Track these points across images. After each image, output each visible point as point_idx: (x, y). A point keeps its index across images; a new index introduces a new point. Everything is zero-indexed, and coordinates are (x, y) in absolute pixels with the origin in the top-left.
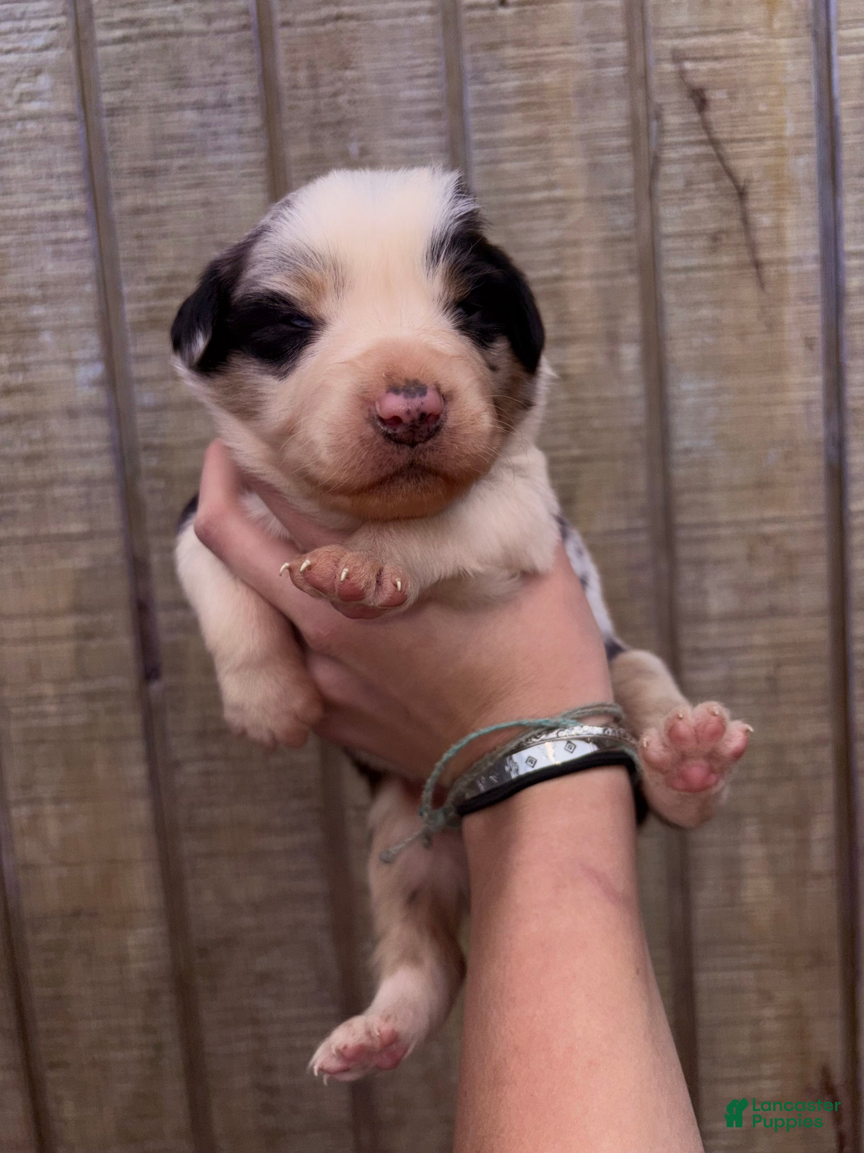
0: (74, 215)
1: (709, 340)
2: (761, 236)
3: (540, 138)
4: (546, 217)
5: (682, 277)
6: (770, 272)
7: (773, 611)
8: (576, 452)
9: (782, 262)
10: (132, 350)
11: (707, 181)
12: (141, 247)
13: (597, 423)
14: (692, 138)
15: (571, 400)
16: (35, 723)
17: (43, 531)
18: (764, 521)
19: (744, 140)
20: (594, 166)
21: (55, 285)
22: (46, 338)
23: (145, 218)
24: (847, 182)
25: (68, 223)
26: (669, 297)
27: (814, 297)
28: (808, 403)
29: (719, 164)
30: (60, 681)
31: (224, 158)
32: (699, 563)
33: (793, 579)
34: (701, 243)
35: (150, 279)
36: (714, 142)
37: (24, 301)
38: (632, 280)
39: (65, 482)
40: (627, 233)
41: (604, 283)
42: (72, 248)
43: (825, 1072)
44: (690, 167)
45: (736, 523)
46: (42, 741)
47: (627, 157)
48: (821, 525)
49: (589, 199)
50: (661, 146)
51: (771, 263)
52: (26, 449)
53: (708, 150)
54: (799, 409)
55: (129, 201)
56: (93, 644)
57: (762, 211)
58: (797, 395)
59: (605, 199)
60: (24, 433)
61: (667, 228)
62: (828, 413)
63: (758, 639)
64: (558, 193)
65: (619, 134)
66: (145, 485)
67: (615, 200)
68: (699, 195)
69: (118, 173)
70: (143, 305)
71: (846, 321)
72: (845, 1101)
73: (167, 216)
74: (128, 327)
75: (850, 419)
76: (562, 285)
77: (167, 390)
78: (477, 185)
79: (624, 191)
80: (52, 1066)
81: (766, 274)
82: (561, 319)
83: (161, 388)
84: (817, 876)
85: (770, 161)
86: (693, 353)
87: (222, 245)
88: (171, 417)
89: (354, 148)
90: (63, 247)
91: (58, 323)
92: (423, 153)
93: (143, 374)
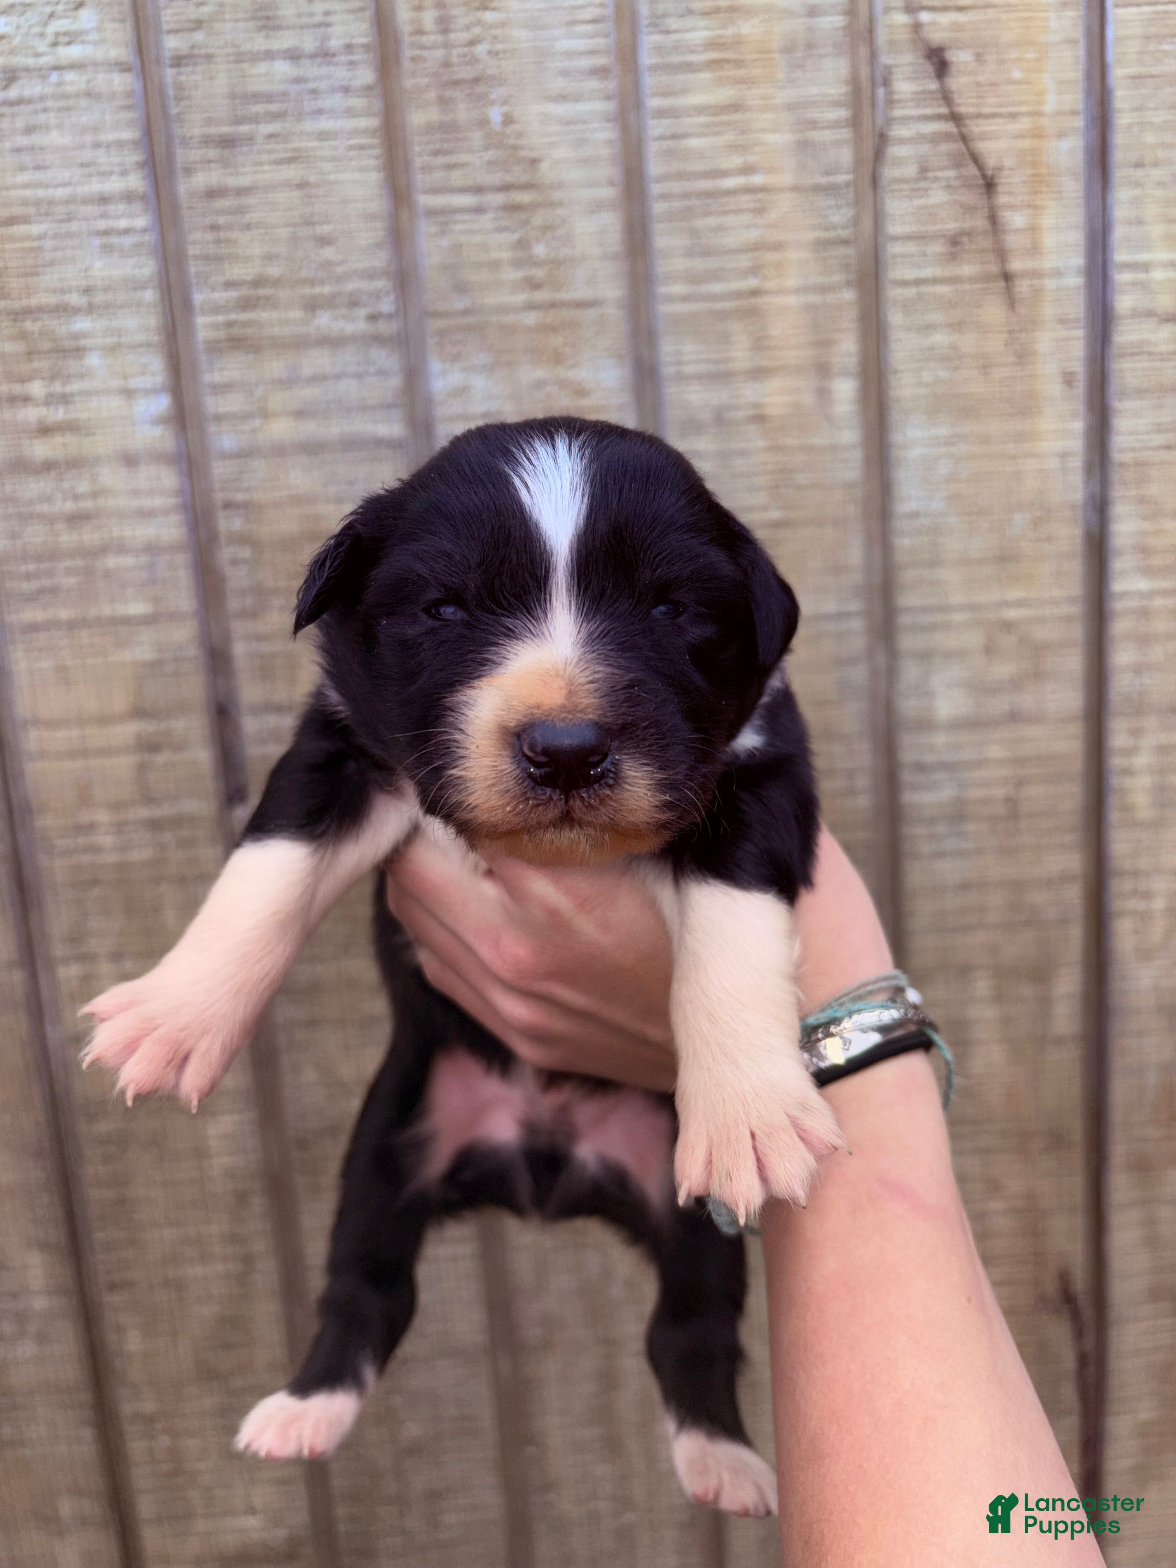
0: (129, 197)
1: (944, 374)
2: (1012, 241)
3: (735, 107)
4: (741, 211)
5: (911, 292)
6: (1023, 287)
7: (1014, 717)
9: (1037, 274)
10: (207, 378)
11: (945, 168)
12: (218, 242)
13: (801, 478)
14: (929, 111)
15: (771, 449)
16: (86, 859)
17: (93, 612)
18: (1007, 604)
19: (993, 116)
20: (804, 146)
21: (106, 289)
22: (93, 360)
23: (222, 203)
24: (1120, 173)
25: (122, 207)
26: (895, 318)
27: (1077, 320)
28: (1064, 456)
29: (958, 146)
30: (116, 806)
31: (325, 124)
32: (925, 656)
33: (1038, 675)
34: (938, 248)
35: (229, 285)
36: (955, 118)
37: (63, 310)
38: (849, 295)
39: (121, 548)
40: (844, 233)
41: (814, 299)
42: (128, 241)
43: (1064, 1278)
44: (925, 149)
45: (972, 607)
46: (95, 882)
47: (845, 134)
48: (1077, 609)
49: (796, 189)
50: (889, 121)
51: (1024, 274)
52: (70, 506)
53: (949, 127)
54: (1053, 463)
55: (201, 180)
56: (160, 759)
57: (1012, 207)
58: (1050, 445)
59: (817, 189)
60: (66, 485)
61: (894, 228)
62: (1089, 469)
63: (995, 751)
64: (757, 179)
65: (836, 104)
66: (225, 553)
67: (830, 189)
68: (935, 185)
69: (186, 142)
70: (220, 318)
71: (1114, 350)
72: (1088, 1313)
73: (251, 200)
74: (201, 347)
75: (1115, 476)
76: (760, 301)
77: (254, 431)
78: (654, 167)
79: (842, 178)
80: (113, 1287)
81: (1017, 289)
82: (759, 345)
83: (246, 427)
84: (1059, 1041)
85: (1025, 144)
86: (923, 391)
87: (325, 241)
88: (258, 465)
89: (495, 115)
90: (114, 240)
91: (110, 340)
92: (584, 122)
93: (221, 410)
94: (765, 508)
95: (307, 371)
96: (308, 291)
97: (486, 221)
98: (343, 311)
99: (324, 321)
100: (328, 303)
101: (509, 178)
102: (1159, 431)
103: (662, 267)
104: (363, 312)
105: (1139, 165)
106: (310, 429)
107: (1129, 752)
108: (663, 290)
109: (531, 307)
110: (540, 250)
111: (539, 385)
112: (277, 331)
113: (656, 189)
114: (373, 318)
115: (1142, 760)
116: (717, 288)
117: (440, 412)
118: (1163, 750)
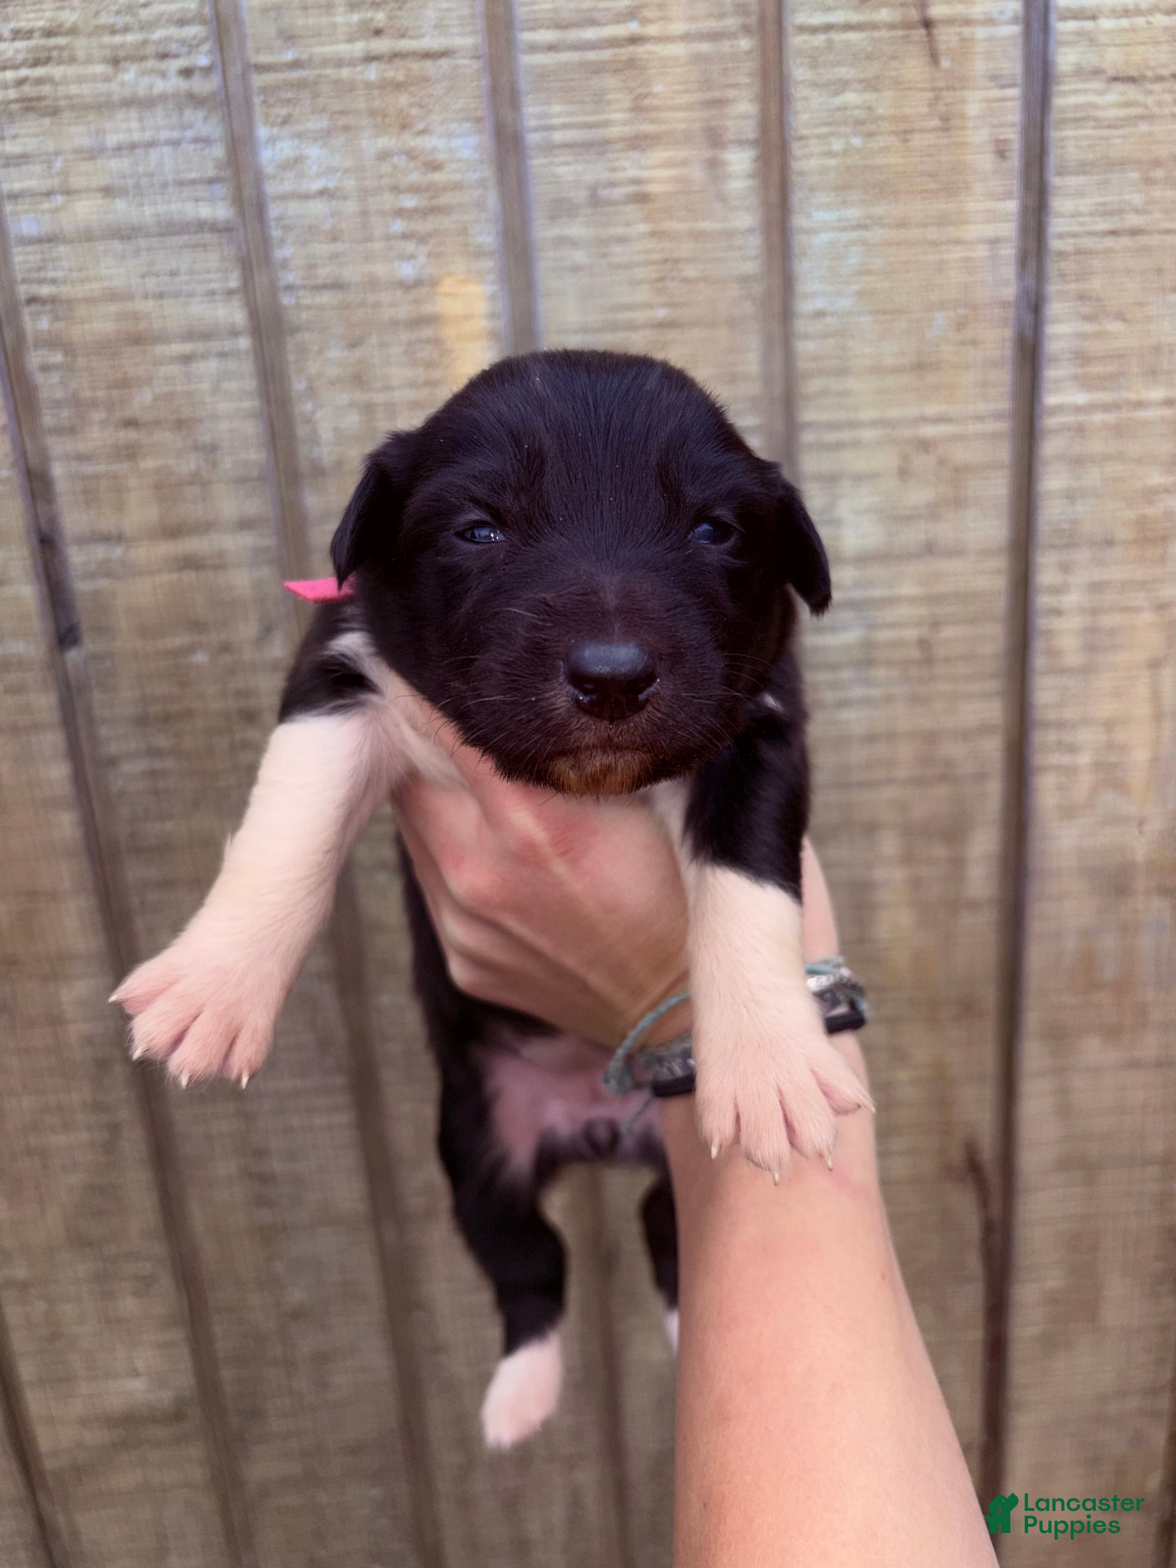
1: (856, 141)
5: (820, 39)
6: (946, 36)
7: (930, 549)
8: (661, 313)
9: (967, 22)
13: (690, 270)
15: (653, 234)
18: (924, 420)
26: (799, 72)
27: (1012, 76)
28: (994, 242)
32: (832, 479)
33: (959, 503)
38: (747, 44)
41: (705, 47)
43: (970, 1147)
45: (885, 423)
48: (1003, 426)
51: (950, 21)
54: (982, 252)
58: (978, 229)
62: (1023, 258)
63: (908, 589)
66: (34, 359)
70: (11, 75)
71: (1054, 116)
72: (994, 1181)
75: (1052, 268)
76: (640, 50)
77: (55, 211)
81: (943, 38)
82: (640, 105)
83: (46, 206)
84: (973, 906)
86: (832, 162)
88: (64, 252)
93: (17, 186)
94: (649, 306)
95: (112, 140)
96: (109, 40)
98: (151, 65)
99: (130, 74)
100: (134, 55)
102: (1103, 214)
104: (175, 65)
106: (120, 208)
107: (1058, 590)
108: (526, 37)
109: (370, 58)
111: (384, 156)
112: (74, 89)
114: (187, 73)
115: (1071, 599)
116: (590, 34)
117: (271, 188)
118: (1096, 587)
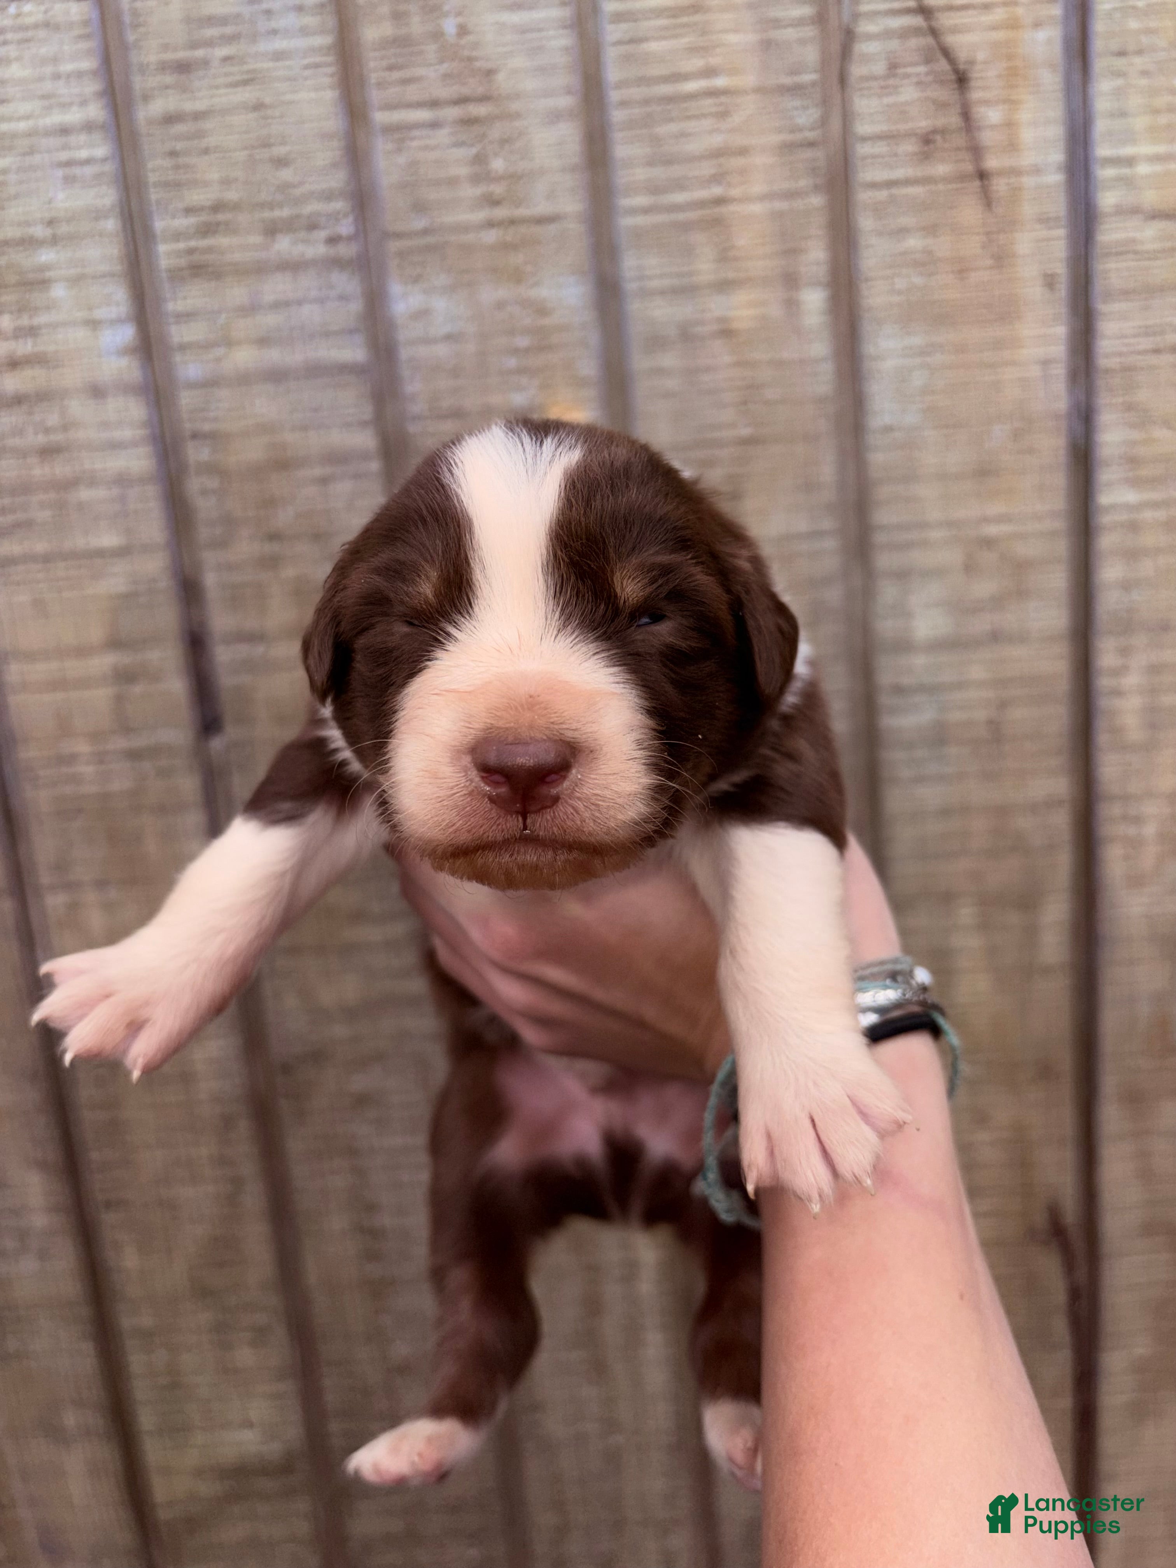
0: (89, 127)
1: (918, 280)
2: (987, 138)
3: (694, 8)
4: (704, 116)
5: (882, 195)
6: (1000, 186)
7: (996, 637)
8: (745, 431)
9: (1015, 172)
10: (171, 307)
11: (915, 64)
12: (177, 167)
13: (770, 394)
14: (896, 5)
15: (738, 364)
16: (69, 789)
17: (68, 545)
18: (986, 520)
19: (965, 7)
20: (767, 45)
21: (69, 220)
22: (59, 292)
23: (179, 128)
24: (1100, 64)
25: (83, 138)
26: (866, 223)
27: (1057, 219)
28: (1046, 363)
29: (930, 40)
30: (95, 736)
31: (279, 44)
32: (903, 575)
33: (1021, 593)
34: (909, 147)
35: (189, 211)
36: (925, 11)
37: (29, 243)
38: (817, 201)
39: (92, 481)
40: (811, 135)
41: (780, 205)
42: (88, 171)
43: (1054, 1210)
44: (894, 44)
45: (950, 524)
46: (78, 812)
47: (810, 32)
48: (1060, 524)
49: (760, 90)
50: (856, 16)
51: (1001, 173)
52: (41, 439)
53: (917, 21)
54: (1035, 371)
55: (157, 107)
56: (138, 689)
57: (987, 103)
58: (1031, 352)
59: (783, 90)
60: (37, 418)
61: (863, 128)
62: (1072, 376)
63: (977, 673)
64: (720, 82)
66: (194, 485)
67: (795, 90)
68: (905, 82)
69: (143, 69)
70: (181, 245)
71: (1098, 251)
72: (1079, 1245)
73: (208, 125)
74: (164, 275)
75: (1101, 383)
76: (724, 210)
77: (218, 360)
78: (612, 74)
79: (808, 78)
80: (108, 1205)
81: (994, 188)
82: (724, 256)
83: (210, 356)
84: (1047, 971)
85: (1000, 35)
86: (896, 299)
87: (281, 162)
88: (223, 393)
89: (450, 26)
90: (77, 171)
91: (73, 272)
92: (540, 30)
93: (186, 339)
94: (734, 425)
95: (268, 297)
96: (267, 214)
97: (443, 136)
98: (302, 234)
99: (284, 245)
100: (288, 226)
101: (465, 91)
102: (1147, 335)
103: (622, 177)
104: (322, 234)
105: (1122, 54)
106: (274, 356)
107: (1118, 672)
108: (624, 202)
109: (491, 224)
110: (498, 165)
111: (500, 305)
112: (237, 257)
113: (614, 96)
114: (332, 240)
115: (1132, 680)
116: (680, 198)
117: (403, 335)
118: (1154, 669)
